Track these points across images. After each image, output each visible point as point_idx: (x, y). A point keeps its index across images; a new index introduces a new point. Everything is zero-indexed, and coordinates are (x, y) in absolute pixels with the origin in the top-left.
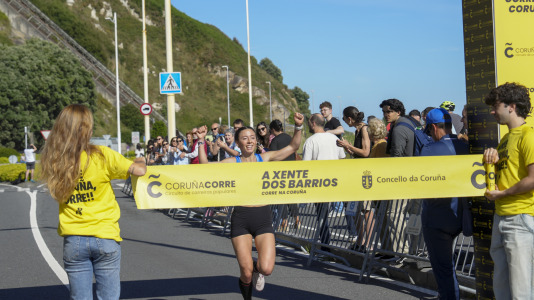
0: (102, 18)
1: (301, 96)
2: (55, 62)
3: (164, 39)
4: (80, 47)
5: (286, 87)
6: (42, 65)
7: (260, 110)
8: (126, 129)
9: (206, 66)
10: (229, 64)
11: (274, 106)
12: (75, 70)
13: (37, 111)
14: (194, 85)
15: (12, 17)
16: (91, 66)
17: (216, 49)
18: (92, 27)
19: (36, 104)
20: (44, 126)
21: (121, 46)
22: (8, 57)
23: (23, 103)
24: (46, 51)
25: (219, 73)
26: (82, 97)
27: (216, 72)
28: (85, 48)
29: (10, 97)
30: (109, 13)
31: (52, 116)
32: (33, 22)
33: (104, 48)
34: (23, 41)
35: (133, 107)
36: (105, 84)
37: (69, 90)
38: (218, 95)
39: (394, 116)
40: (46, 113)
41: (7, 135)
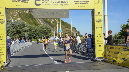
0: (52, 21)
1: (79, 32)
4: (49, 25)
5: (77, 31)
6: (45, 28)
9: (66, 28)
12: (49, 28)
14: (64, 30)
15: (41, 21)
16: (51, 28)
17: (67, 26)
18: (51, 23)
21: (55, 25)
22: (40, 27)
23: (42, 33)
24: (45, 26)
25: (68, 29)
26: (50, 32)
29: (40, 32)
30: (53, 21)
32: (43, 22)
33: (53, 25)
34: (42, 25)
35: (56, 33)
37: (48, 31)
40: (45, 34)
41: (40, 37)
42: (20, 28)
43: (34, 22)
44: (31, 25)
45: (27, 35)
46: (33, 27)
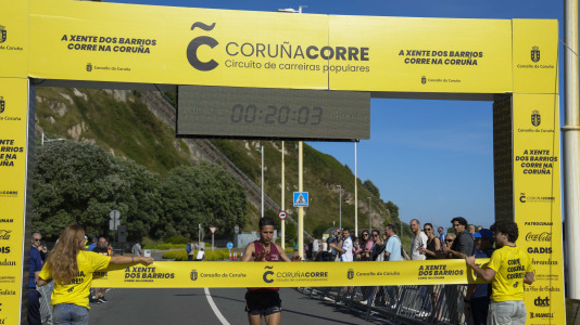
0: (253, 148)
1: (392, 207)
3: (297, 164)
4: (237, 168)
5: (382, 201)
6: (211, 181)
7: (363, 218)
9: (325, 184)
10: (342, 184)
11: (373, 214)
12: (233, 185)
13: (206, 213)
14: (316, 198)
15: (191, 146)
16: (244, 182)
17: (332, 172)
18: (246, 155)
19: (206, 208)
20: (211, 224)
21: (266, 169)
22: (187, 174)
23: (197, 207)
24: (214, 171)
25: (334, 190)
26: (238, 204)
27: (332, 189)
28: (240, 169)
29: (188, 202)
30: (259, 145)
31: (216, 216)
32: (205, 150)
33: (253, 170)
34: (198, 163)
36: (253, 195)
38: (333, 205)
39: (461, 228)
40: (212, 214)
41: (185, 228)
42: (80, 179)
43: (157, 148)
44: (140, 163)
45: (120, 218)
46: (152, 174)
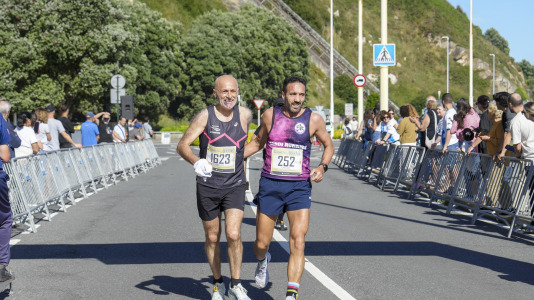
1: (528, 70)
2: (268, 29)
4: (295, 14)
5: (512, 60)
6: (256, 33)
7: (483, 84)
8: (339, 101)
9: (426, 36)
10: (451, 34)
11: (498, 80)
12: (289, 38)
13: (250, 80)
14: (412, 56)
16: (305, 34)
17: (437, 18)
19: (250, 72)
20: (256, 94)
21: (337, 13)
22: (222, 23)
23: (236, 71)
24: (261, 18)
25: (440, 44)
26: (296, 66)
27: (436, 42)
28: (300, 15)
29: (223, 65)
31: (265, 84)
33: (319, 15)
34: (237, 7)
35: (347, 77)
36: (319, 53)
37: (283, 58)
38: (438, 67)
40: (258, 82)
42: (68, 31)
44: (152, 7)
45: (126, 87)
46: (171, 24)
